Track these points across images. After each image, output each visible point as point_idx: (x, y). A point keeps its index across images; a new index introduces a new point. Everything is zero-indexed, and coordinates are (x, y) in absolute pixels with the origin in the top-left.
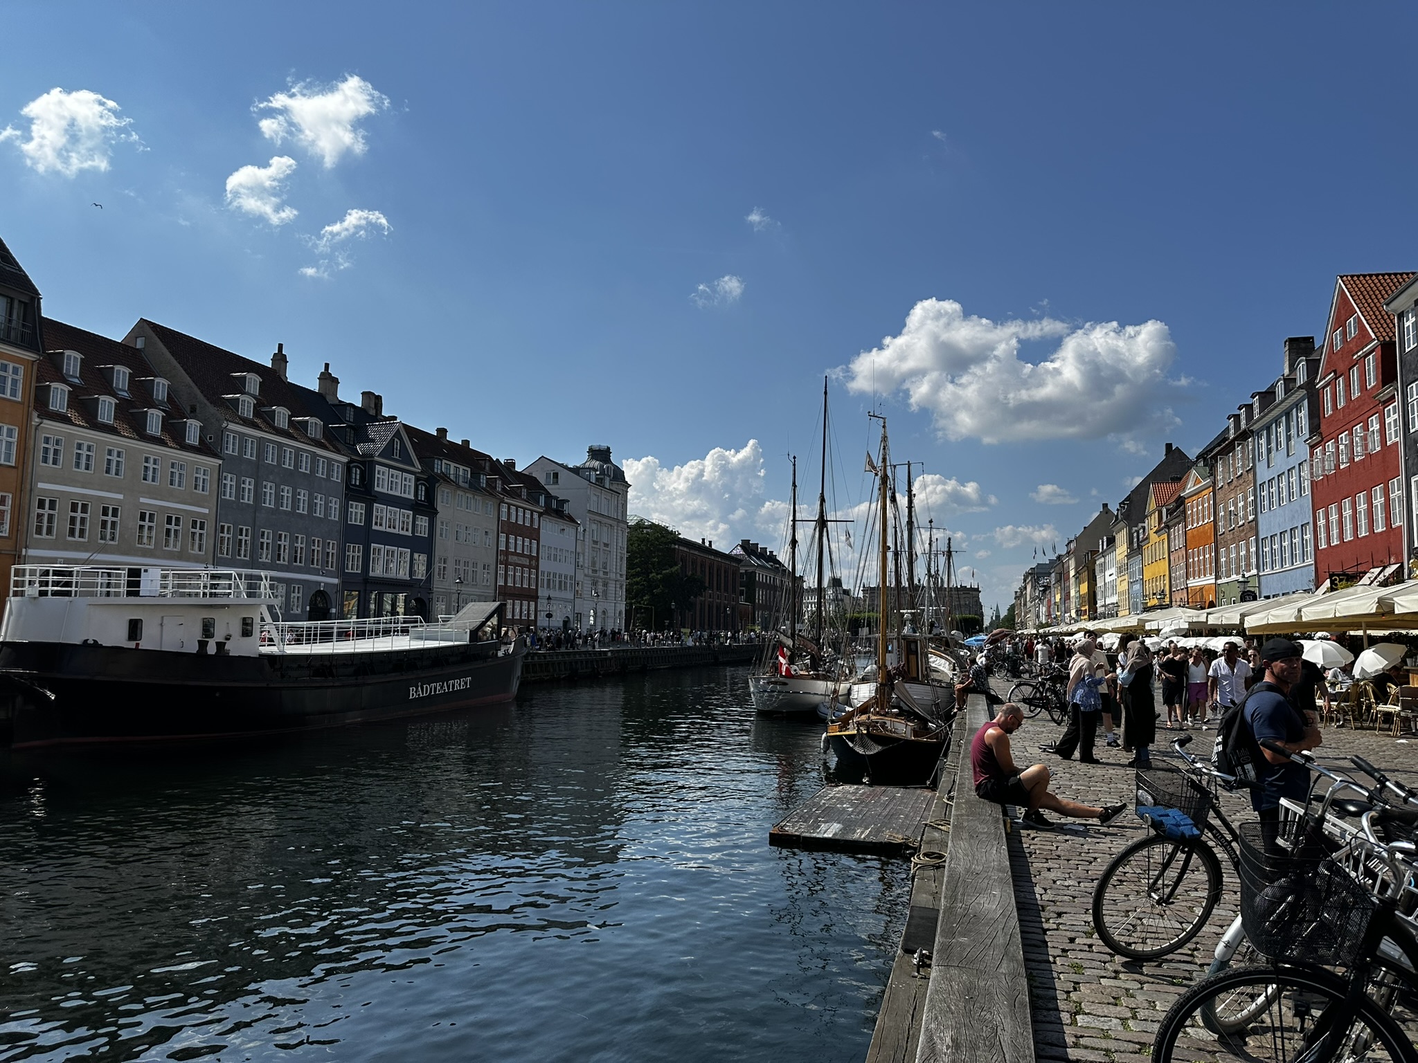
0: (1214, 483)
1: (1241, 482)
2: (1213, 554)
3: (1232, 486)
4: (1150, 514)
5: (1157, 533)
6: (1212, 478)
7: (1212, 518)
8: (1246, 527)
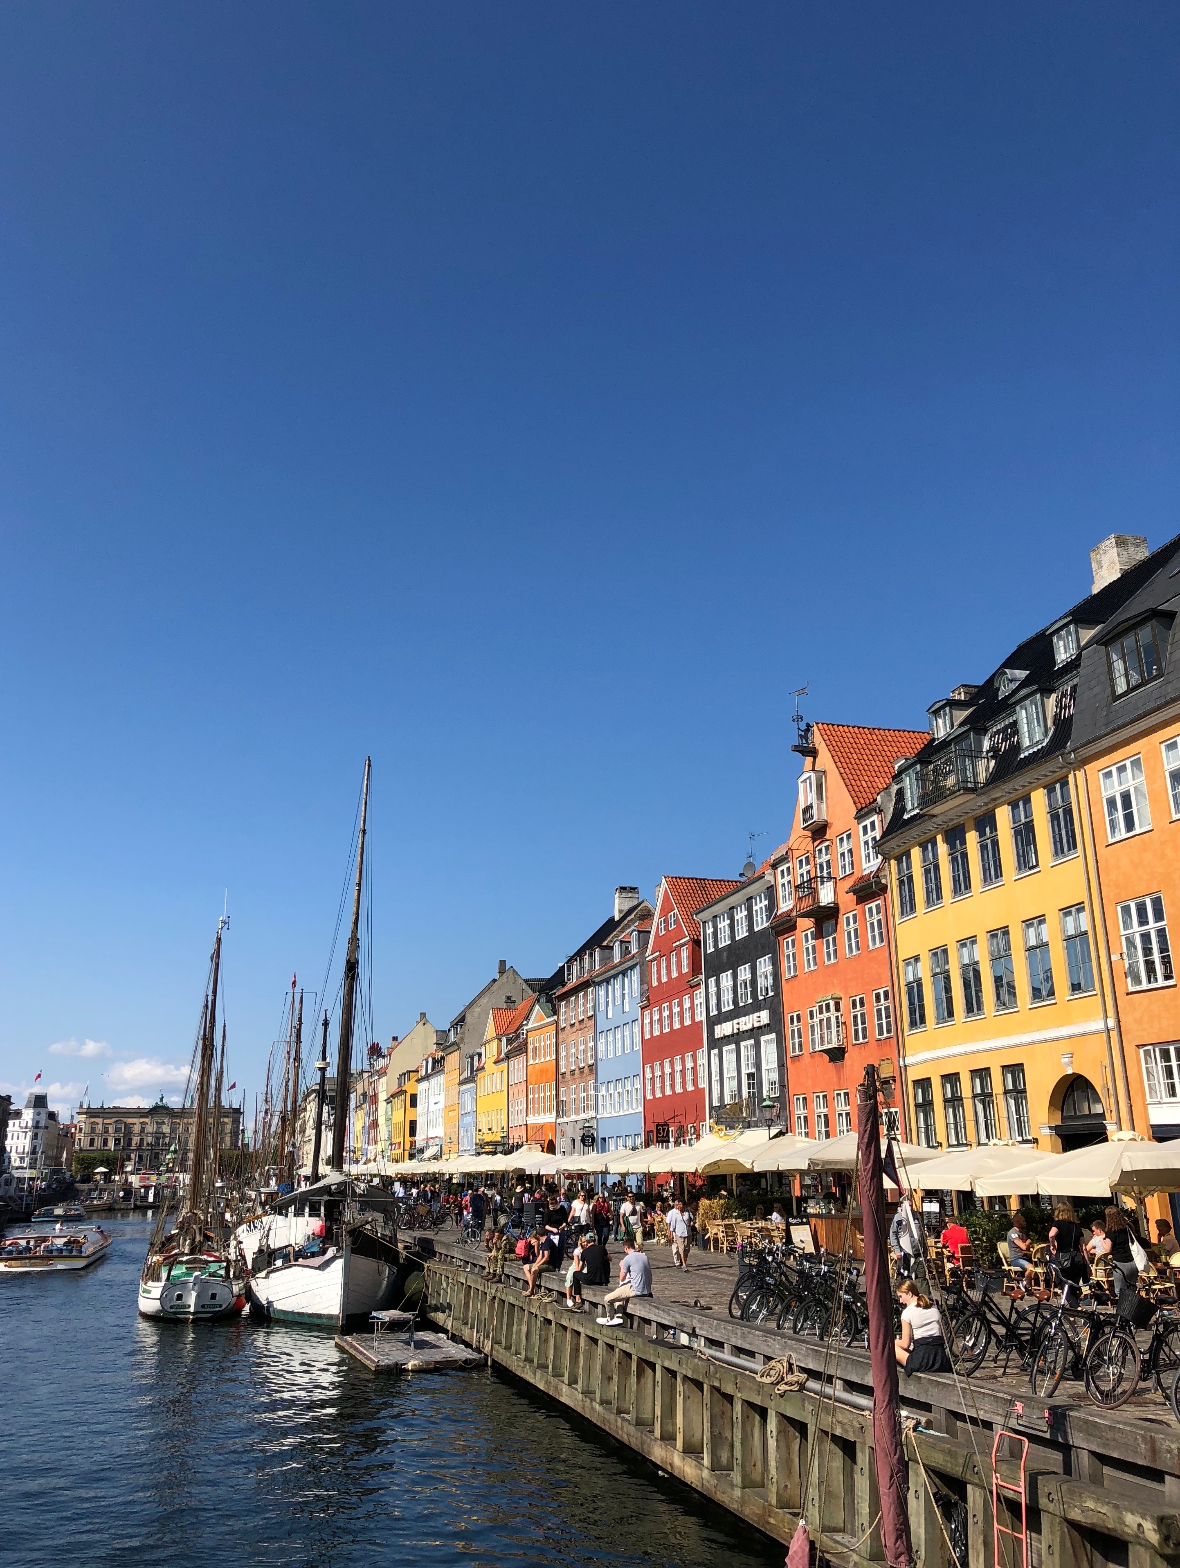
0: (557, 1022)
1: (582, 1026)
2: (554, 1092)
3: (574, 1029)
4: (488, 1042)
5: (495, 1063)
6: (555, 1017)
7: (554, 1057)
8: (586, 1070)
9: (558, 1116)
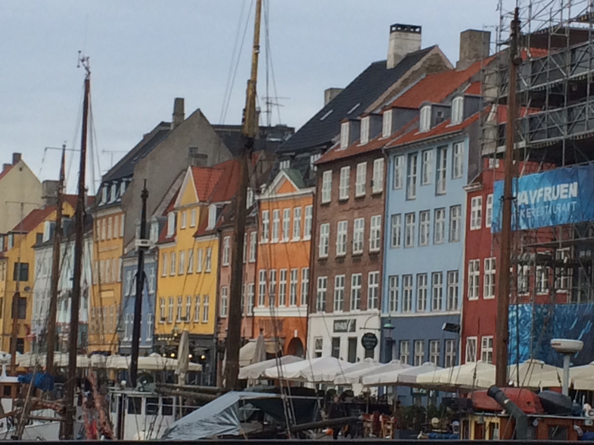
0: (316, 196)
1: (361, 204)
2: (306, 281)
3: (347, 207)
4: (183, 208)
5: (196, 236)
6: (313, 189)
7: (308, 237)
8: (366, 258)
9: (311, 309)
